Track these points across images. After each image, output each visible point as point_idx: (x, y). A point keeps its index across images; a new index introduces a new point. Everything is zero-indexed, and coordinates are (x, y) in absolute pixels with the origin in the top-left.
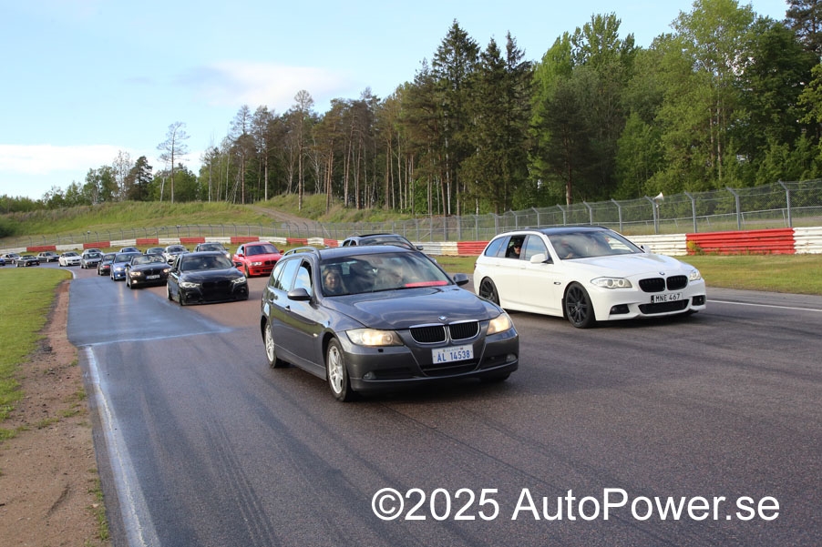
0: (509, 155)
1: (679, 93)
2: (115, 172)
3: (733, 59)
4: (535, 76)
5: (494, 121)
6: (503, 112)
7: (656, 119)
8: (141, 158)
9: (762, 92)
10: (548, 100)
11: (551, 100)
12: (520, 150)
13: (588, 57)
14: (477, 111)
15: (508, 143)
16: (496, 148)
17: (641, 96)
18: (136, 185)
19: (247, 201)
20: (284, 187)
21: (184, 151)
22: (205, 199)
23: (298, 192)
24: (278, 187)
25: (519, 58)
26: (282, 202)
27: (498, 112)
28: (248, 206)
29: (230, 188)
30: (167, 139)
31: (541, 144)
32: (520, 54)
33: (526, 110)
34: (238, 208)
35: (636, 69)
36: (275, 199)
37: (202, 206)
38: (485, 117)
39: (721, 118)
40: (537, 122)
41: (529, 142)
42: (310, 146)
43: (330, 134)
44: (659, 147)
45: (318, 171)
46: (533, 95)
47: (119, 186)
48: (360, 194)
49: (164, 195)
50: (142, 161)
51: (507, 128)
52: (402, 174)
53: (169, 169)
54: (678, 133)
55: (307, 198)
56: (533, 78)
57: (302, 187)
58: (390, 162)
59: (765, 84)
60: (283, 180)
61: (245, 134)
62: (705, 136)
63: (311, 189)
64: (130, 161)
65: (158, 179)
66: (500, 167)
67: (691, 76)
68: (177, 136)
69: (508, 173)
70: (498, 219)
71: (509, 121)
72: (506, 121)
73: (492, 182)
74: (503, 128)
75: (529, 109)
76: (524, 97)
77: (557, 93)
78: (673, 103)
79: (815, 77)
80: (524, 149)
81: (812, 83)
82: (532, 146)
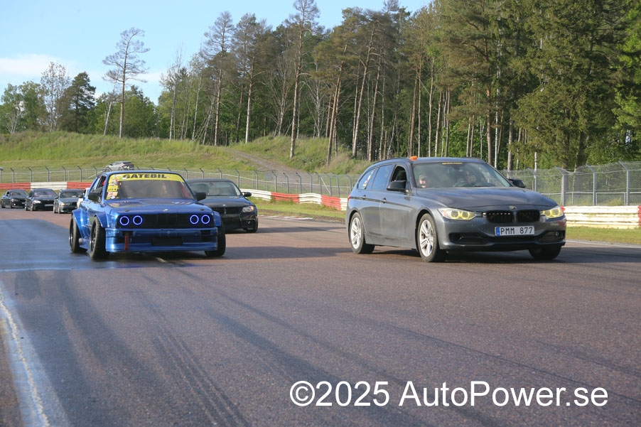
0: (588, 92)
2: (44, 92)
5: (571, 42)
6: (585, 30)
8: (81, 75)
12: (606, 87)
14: (546, 28)
16: (570, 81)
18: (72, 112)
19: (220, 142)
20: (272, 127)
21: (140, 68)
22: (164, 135)
23: (290, 134)
24: (263, 125)
26: (268, 146)
27: (576, 31)
28: (222, 148)
29: (198, 124)
30: (118, 50)
31: (636, 80)
34: (208, 150)
36: (258, 142)
37: (159, 144)
38: (557, 38)
40: (633, 48)
41: (618, 75)
42: (311, 71)
43: (338, 57)
45: (318, 106)
46: (632, 8)
47: (48, 110)
48: (373, 142)
49: (109, 127)
50: (82, 79)
51: (587, 55)
52: (434, 116)
53: (119, 92)
55: (302, 142)
57: (296, 126)
58: (417, 99)
60: (271, 116)
61: (224, 51)
63: (308, 131)
64: (65, 77)
65: (103, 105)
66: (574, 108)
68: (131, 47)
69: (585, 117)
70: (567, 177)
71: (592, 45)
72: (589, 43)
73: (561, 129)
74: (583, 54)
75: (623, 29)
76: (617, 11)
80: (611, 85)
82: (625, 82)
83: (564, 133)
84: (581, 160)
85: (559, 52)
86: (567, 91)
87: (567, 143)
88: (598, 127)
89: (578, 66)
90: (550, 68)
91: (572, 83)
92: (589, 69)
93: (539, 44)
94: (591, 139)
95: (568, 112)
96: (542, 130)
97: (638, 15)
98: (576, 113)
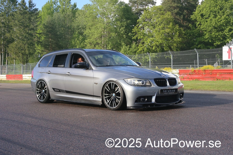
0: (28, 43)
1: (92, 26)
3: (111, 15)
4: (39, 14)
5: (23, 30)
6: (27, 26)
7: (84, 34)
9: (121, 27)
10: (44, 24)
11: (45, 24)
12: (33, 42)
13: (60, 10)
14: (16, 25)
15: (28, 39)
16: (23, 40)
17: (78, 26)
25: (33, 7)
27: (24, 27)
31: (41, 41)
32: (34, 5)
35: (77, 16)
38: (19, 28)
39: (106, 35)
40: (39, 32)
41: (36, 39)
44: (84, 44)
46: (39, 21)
51: (28, 33)
54: (91, 39)
56: (38, 15)
59: (122, 25)
62: (101, 42)
66: (24, 48)
67: (96, 20)
69: (28, 50)
70: (23, 66)
71: (29, 31)
73: (22, 53)
74: (26, 33)
75: (36, 27)
76: (35, 22)
77: (48, 22)
78: (90, 29)
79: (138, 23)
80: (34, 42)
81: (137, 25)
82: (38, 41)
84: (27, 62)
85: (20, 32)
86: (23, 43)
87: (23, 57)
88: (31, 53)
89: (25, 36)
90: (18, 37)
92: (28, 37)
93: (14, 30)
94: (30, 56)
95: (23, 49)
96: (16, 53)
97: (40, 23)
98: (25, 49)
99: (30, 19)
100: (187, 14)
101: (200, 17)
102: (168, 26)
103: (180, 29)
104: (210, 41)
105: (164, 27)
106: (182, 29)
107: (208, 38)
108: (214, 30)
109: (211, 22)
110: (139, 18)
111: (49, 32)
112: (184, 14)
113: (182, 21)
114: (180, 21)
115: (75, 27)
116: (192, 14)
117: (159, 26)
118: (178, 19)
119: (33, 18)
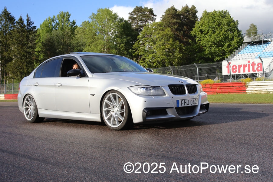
0: (26, 62)
1: (91, 43)
3: (110, 31)
5: (21, 48)
6: (25, 45)
9: (121, 44)
10: (43, 42)
11: (44, 42)
12: (31, 61)
13: (58, 27)
14: (14, 44)
16: (21, 59)
17: (78, 43)
25: (31, 25)
27: (22, 45)
31: (39, 59)
32: (32, 23)
33: (34, 45)
35: (76, 33)
38: (17, 47)
41: (34, 57)
46: (37, 39)
51: (26, 52)
56: (37, 33)
59: (122, 41)
66: (23, 66)
67: (96, 37)
69: (26, 69)
71: (27, 49)
72: (26, 49)
73: (19, 72)
74: (24, 51)
75: (35, 45)
76: (33, 40)
77: (46, 39)
78: (89, 46)
79: (138, 39)
80: (33, 60)
81: (137, 41)
82: (36, 59)
83: (21, 73)
85: (18, 51)
86: (21, 61)
87: (22, 76)
88: (30, 72)
89: (24, 55)
90: (15, 55)
91: (22, 59)
92: (26, 56)
93: (12, 49)
95: (21, 67)
96: (14, 72)
97: (39, 41)
98: (23, 68)
99: (28, 37)
100: (187, 31)
101: (199, 32)
102: (169, 42)
103: (180, 45)
104: (210, 57)
105: (164, 43)
106: (182, 45)
107: (208, 53)
108: (213, 45)
109: (210, 38)
110: (139, 34)
111: (48, 50)
112: (184, 30)
113: (182, 37)
114: (180, 37)
115: (75, 45)
116: (192, 30)
117: (159, 42)
118: (178, 35)
119: (31, 36)
